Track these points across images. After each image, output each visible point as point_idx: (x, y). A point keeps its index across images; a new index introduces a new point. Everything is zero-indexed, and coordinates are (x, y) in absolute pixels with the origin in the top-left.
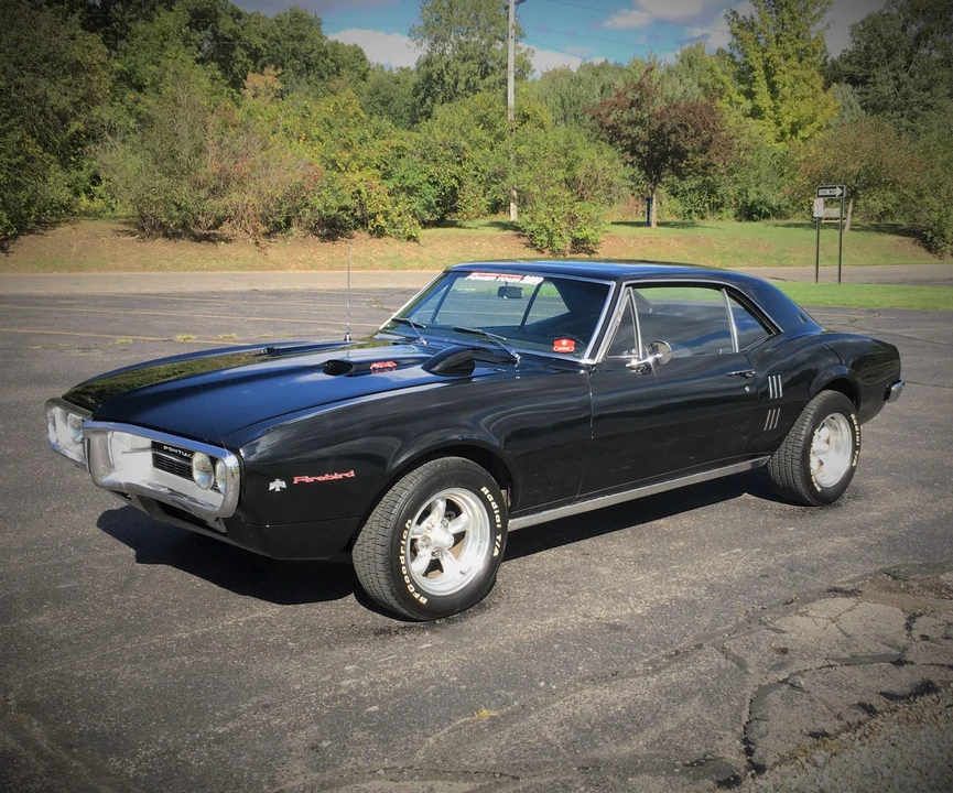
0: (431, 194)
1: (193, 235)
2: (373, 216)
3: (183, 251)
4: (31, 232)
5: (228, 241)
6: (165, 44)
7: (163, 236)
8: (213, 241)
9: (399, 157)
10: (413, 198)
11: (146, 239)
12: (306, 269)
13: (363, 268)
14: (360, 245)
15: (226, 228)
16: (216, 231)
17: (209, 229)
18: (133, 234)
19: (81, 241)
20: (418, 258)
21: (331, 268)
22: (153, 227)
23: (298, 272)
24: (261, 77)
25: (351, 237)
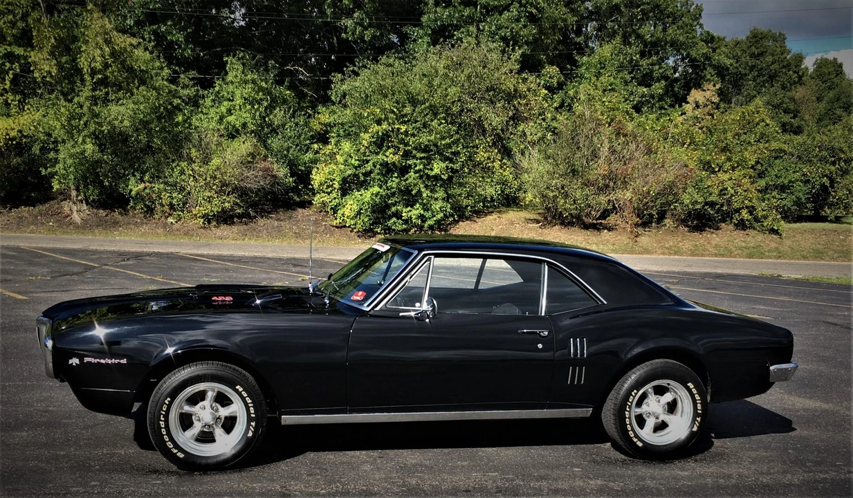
0: (801, 191)
1: (584, 223)
2: (738, 211)
3: (572, 236)
4: (468, 219)
5: (610, 229)
6: (602, 71)
7: (561, 224)
8: (598, 230)
9: (776, 158)
10: (784, 195)
11: (547, 226)
12: (670, 254)
13: (722, 255)
14: (725, 236)
15: (612, 219)
16: (603, 222)
17: (597, 220)
18: (538, 222)
19: (500, 227)
20: (777, 249)
21: (692, 255)
22: (554, 217)
23: (662, 256)
24: (701, 93)
25: (718, 229)
